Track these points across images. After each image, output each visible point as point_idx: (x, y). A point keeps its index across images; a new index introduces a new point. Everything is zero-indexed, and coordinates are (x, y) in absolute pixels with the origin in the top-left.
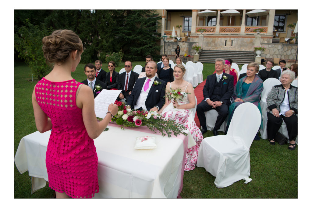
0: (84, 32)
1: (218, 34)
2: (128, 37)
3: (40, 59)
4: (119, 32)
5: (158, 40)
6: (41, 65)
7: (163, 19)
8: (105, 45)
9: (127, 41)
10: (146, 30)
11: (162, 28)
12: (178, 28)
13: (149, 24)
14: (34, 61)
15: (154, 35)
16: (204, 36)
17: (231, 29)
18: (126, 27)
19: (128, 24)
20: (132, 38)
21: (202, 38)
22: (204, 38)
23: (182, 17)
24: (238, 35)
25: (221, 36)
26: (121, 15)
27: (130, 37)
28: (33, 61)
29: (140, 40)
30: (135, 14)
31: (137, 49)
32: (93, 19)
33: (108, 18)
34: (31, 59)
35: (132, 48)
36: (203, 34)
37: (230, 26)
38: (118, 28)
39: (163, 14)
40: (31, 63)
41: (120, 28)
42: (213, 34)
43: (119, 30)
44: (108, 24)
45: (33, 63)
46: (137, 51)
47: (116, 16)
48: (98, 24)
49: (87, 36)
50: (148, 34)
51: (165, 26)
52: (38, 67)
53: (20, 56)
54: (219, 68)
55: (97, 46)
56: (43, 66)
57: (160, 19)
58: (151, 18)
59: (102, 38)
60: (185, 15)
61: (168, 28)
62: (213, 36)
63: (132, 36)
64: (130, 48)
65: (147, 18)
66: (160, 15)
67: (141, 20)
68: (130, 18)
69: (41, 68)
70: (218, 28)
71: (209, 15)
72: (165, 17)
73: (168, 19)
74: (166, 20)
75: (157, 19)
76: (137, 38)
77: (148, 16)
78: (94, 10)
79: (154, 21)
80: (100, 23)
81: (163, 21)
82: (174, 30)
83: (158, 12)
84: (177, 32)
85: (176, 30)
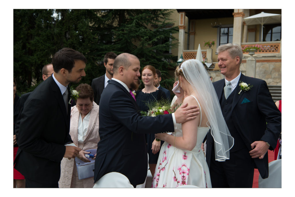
5: (170, 67)
7: (182, 32)
10: (150, 51)
11: (179, 47)
12: (208, 47)
13: (155, 40)
15: (165, 59)
16: (257, 59)
18: (115, 45)
19: (120, 40)
21: (254, 64)
22: (258, 64)
23: (216, 27)
26: (108, 25)
30: (131, 24)
32: (56, 31)
33: (82, 30)
36: (254, 56)
38: (101, 47)
39: (181, 23)
41: (104, 47)
42: (275, 56)
43: (102, 50)
44: (82, 39)
47: (99, 26)
48: (65, 40)
50: (154, 58)
51: (185, 42)
57: (175, 31)
58: (160, 30)
60: (221, 24)
61: (191, 46)
62: (274, 59)
65: (154, 30)
66: (175, 26)
67: (141, 33)
68: (123, 30)
71: (265, 23)
72: (184, 28)
73: (191, 31)
74: (186, 32)
75: (170, 32)
77: (155, 26)
78: (58, 16)
79: (166, 35)
80: (69, 39)
81: (181, 35)
82: (199, 51)
83: (171, 20)
84: (206, 54)
85: (203, 50)
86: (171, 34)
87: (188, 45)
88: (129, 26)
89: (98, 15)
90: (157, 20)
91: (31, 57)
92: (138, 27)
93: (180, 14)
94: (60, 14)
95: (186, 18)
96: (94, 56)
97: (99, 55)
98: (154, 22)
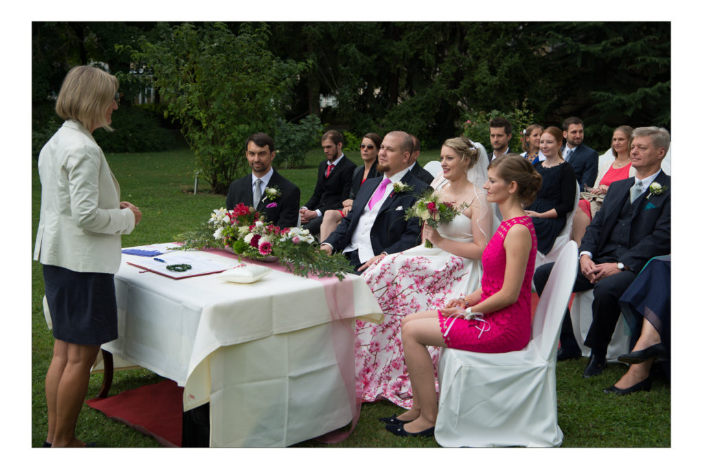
0: (412, 33)
2: (583, 47)
3: (222, 126)
6: (223, 144)
8: (485, 81)
9: (579, 64)
14: (205, 132)
20: (604, 50)
27: (596, 49)
28: (201, 129)
29: (640, 58)
31: (624, 98)
34: (197, 123)
35: (599, 94)
40: (197, 137)
45: (200, 138)
46: (624, 107)
49: (419, 47)
52: (211, 149)
53: (170, 112)
54: (638, 157)
55: (454, 85)
56: (227, 146)
59: (477, 58)
63: (603, 43)
64: (593, 93)
69: (222, 151)
76: (625, 52)
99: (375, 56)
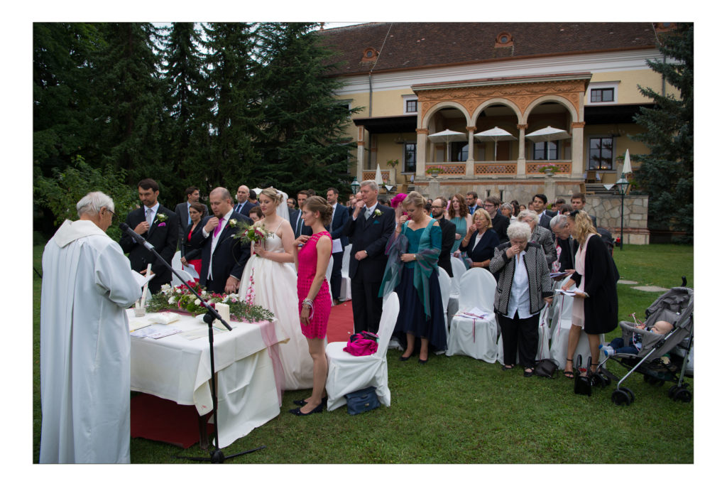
0: (193, 175)
1: (471, 177)
4: (266, 175)
5: (347, 190)
10: (323, 172)
11: (358, 167)
12: (391, 167)
13: (328, 158)
15: (342, 180)
16: (441, 182)
17: (497, 167)
18: (281, 165)
19: (286, 158)
21: (437, 187)
22: (442, 187)
23: (400, 143)
24: (512, 178)
25: (477, 181)
26: (273, 140)
30: (299, 140)
32: (213, 149)
33: (242, 148)
36: (437, 178)
37: (496, 162)
38: (265, 167)
39: (360, 139)
41: (268, 166)
42: (461, 179)
43: (266, 170)
44: (243, 157)
47: (263, 142)
48: (222, 159)
50: (328, 179)
51: (364, 161)
57: (353, 148)
58: (335, 146)
61: (372, 166)
62: (460, 181)
63: (293, 183)
65: (328, 145)
66: (354, 141)
67: (312, 150)
68: (290, 147)
70: (470, 165)
71: (451, 141)
72: (363, 143)
73: (372, 147)
74: (365, 149)
75: (348, 148)
77: (330, 141)
78: (215, 132)
79: (342, 152)
80: (227, 158)
81: (360, 153)
82: (378, 171)
83: (349, 134)
84: (388, 174)
85: (384, 170)
86: (349, 151)
87: (369, 164)
88: (297, 142)
89: (261, 129)
90: (332, 134)
91: (184, 180)
92: (308, 143)
93: (358, 128)
94: (217, 129)
95: (366, 131)
96: (257, 177)
97: (263, 177)
98: (329, 137)
99: (172, 187)
